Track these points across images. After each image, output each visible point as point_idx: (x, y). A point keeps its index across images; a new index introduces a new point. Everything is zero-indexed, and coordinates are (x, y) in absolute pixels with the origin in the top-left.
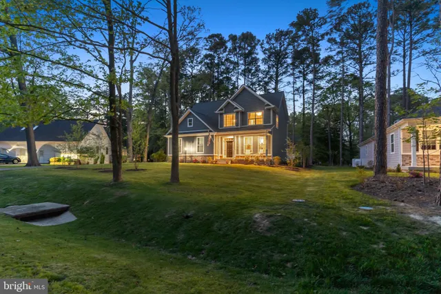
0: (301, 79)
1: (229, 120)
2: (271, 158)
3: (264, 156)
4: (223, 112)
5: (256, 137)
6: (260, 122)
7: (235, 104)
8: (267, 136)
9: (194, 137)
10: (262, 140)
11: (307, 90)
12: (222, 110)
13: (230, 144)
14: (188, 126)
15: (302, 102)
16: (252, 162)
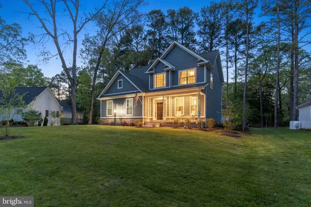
0: (234, 49)
1: (160, 80)
2: (204, 121)
3: (196, 119)
4: (153, 71)
5: (187, 98)
6: (193, 81)
7: (165, 63)
8: (200, 96)
9: (124, 99)
10: (194, 101)
11: (239, 59)
12: (151, 70)
13: (160, 106)
14: (118, 88)
15: (234, 69)
16: (182, 125)
